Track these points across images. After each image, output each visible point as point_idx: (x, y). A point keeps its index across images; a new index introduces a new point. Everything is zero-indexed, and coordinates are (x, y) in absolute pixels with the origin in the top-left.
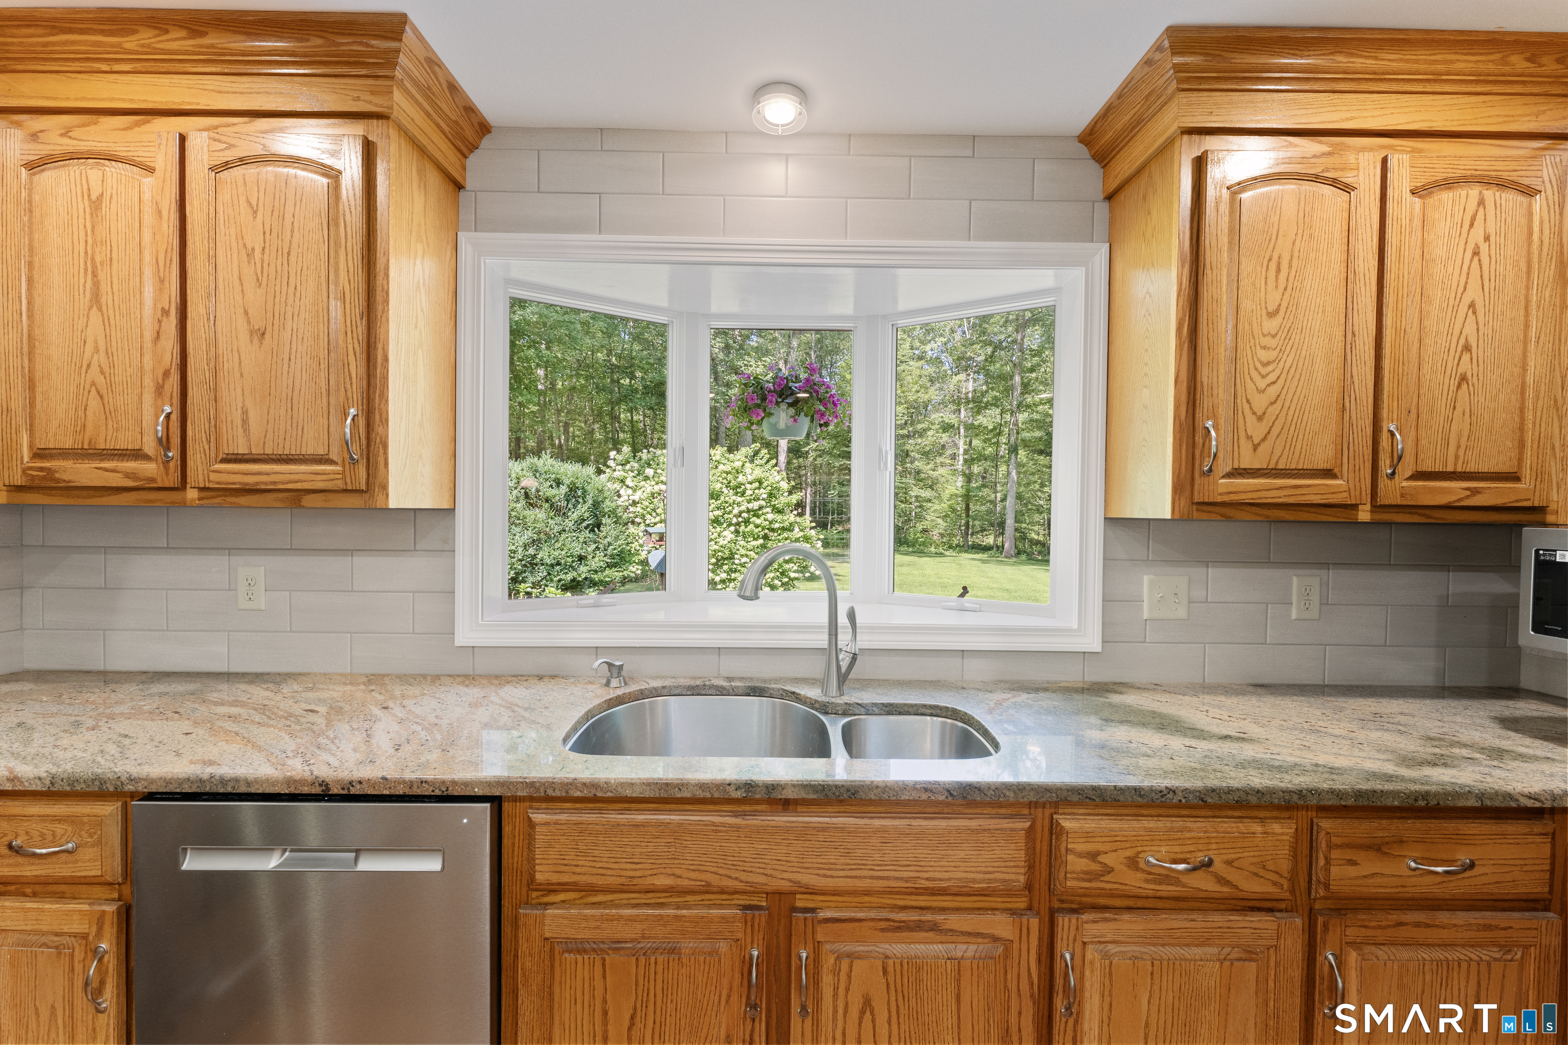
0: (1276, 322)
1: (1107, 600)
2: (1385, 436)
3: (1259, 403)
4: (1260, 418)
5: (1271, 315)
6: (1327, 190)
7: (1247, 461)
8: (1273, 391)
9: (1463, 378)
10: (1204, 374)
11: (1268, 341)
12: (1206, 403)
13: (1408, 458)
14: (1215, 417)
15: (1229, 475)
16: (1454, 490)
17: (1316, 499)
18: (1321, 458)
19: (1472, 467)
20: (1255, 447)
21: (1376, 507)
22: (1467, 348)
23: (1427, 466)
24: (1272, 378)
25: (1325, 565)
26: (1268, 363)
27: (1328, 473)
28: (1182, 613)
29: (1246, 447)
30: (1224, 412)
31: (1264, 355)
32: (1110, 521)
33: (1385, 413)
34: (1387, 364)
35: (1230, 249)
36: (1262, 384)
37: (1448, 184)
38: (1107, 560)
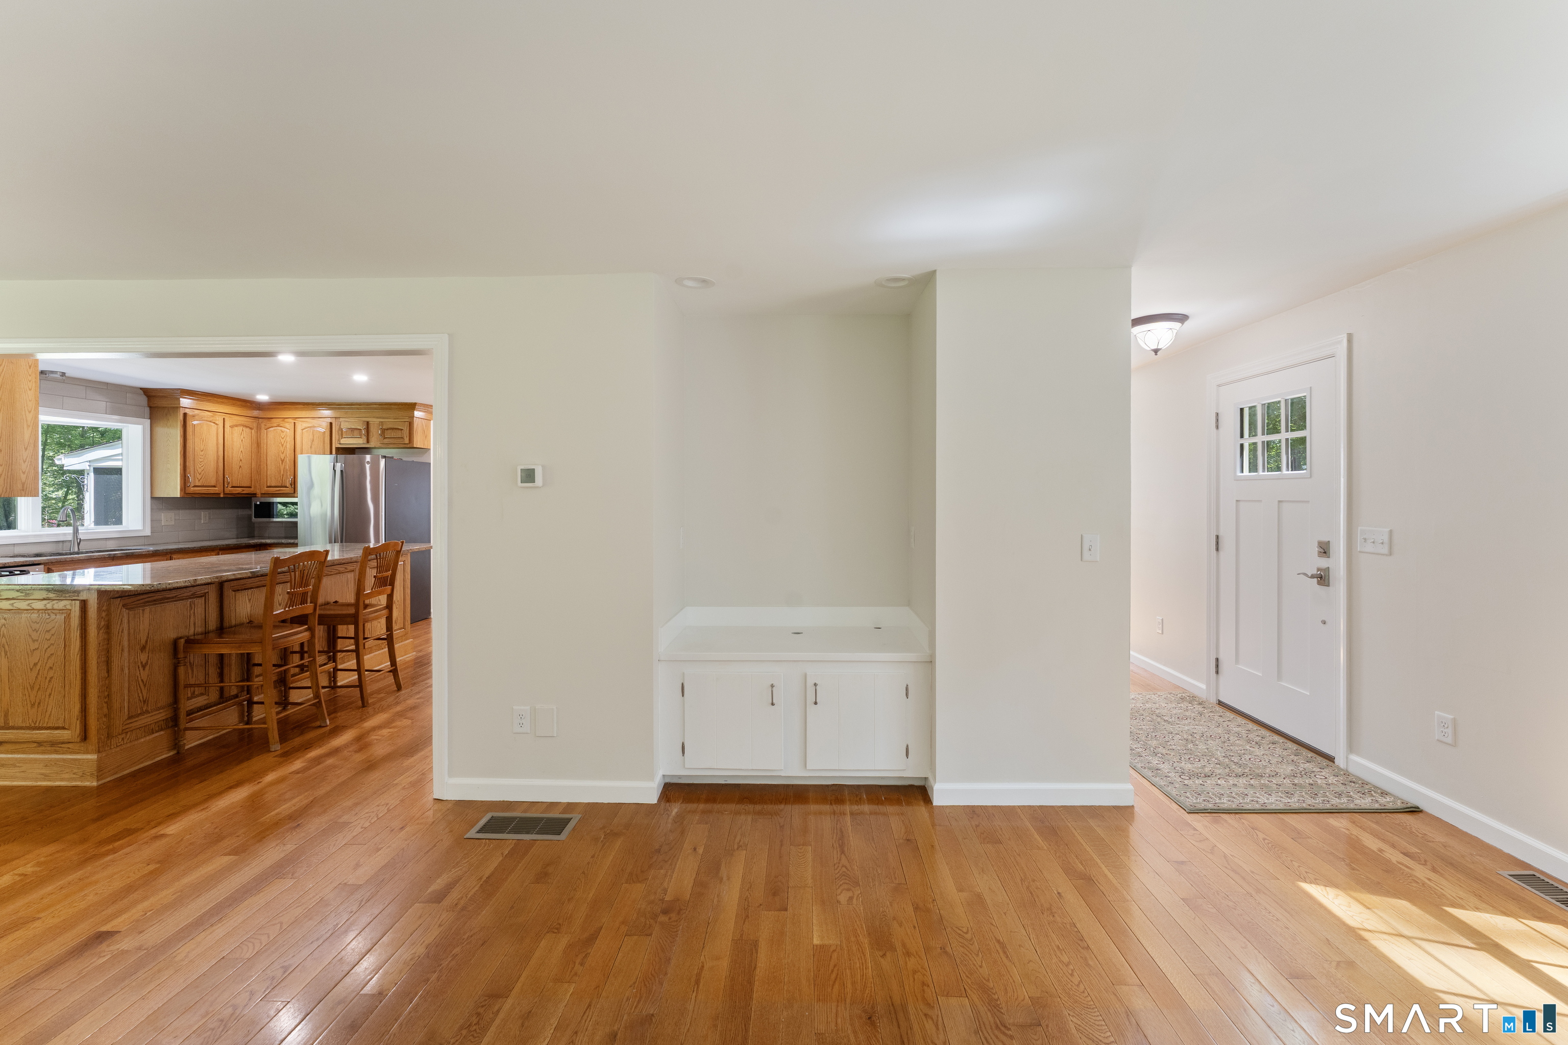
0: (203, 452)
1: (152, 521)
2: (226, 478)
3: (200, 471)
4: (200, 474)
5: (202, 451)
6: (213, 424)
7: (197, 484)
8: (202, 468)
9: (240, 467)
10: (188, 464)
11: (201, 457)
12: (188, 470)
13: (230, 483)
14: (190, 473)
15: (193, 487)
16: (239, 490)
17: (212, 492)
18: (213, 483)
19: (242, 485)
20: (199, 481)
21: (224, 494)
22: (241, 460)
23: (234, 485)
24: (202, 465)
25: (209, 509)
26: (201, 462)
27: (214, 486)
28: (173, 523)
29: (197, 481)
30: (192, 472)
31: (200, 460)
32: (153, 498)
33: (226, 473)
34: (226, 463)
35: (193, 436)
36: (200, 467)
37: (236, 426)
38: (152, 509)
